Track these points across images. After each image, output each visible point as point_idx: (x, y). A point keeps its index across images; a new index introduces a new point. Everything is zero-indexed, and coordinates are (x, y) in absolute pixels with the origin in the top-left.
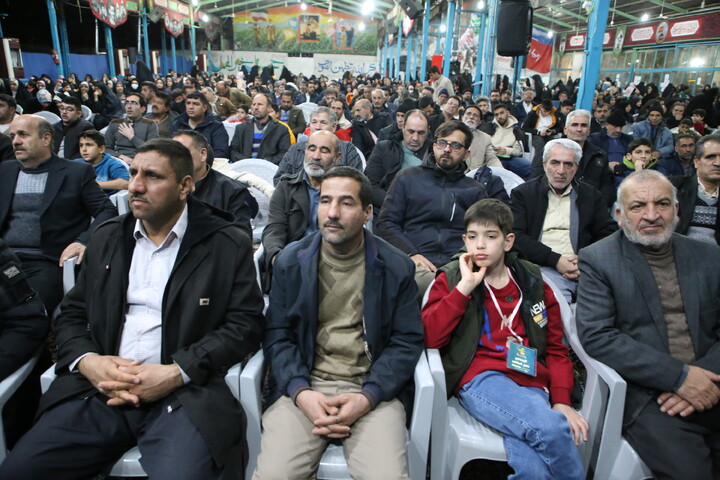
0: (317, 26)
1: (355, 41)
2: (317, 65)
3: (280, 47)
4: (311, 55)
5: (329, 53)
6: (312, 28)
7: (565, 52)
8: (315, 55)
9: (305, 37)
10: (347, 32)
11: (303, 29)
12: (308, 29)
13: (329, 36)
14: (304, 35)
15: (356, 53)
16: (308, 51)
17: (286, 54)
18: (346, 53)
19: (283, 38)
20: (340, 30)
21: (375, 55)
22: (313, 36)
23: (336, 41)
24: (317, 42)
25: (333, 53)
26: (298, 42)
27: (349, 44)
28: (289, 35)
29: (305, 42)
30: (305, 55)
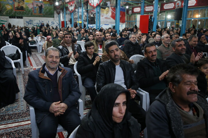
0: (23, 4)
1: (43, 11)
2: (25, 22)
3: (4, 13)
4: (21, 18)
5: (31, 16)
6: (21, 4)
7: (132, 14)
8: (24, 17)
9: (18, 9)
10: (39, 7)
11: (16, 5)
12: (19, 5)
13: (30, 8)
14: (17, 7)
15: (44, 16)
16: (20, 16)
17: (8, 17)
18: (39, 16)
19: (6, 9)
20: (35, 6)
21: (54, 17)
22: (22, 8)
23: (34, 11)
24: (25, 11)
25: (33, 16)
26: (14, 11)
27: (40, 12)
28: (9, 7)
29: (18, 11)
30: (18, 17)
